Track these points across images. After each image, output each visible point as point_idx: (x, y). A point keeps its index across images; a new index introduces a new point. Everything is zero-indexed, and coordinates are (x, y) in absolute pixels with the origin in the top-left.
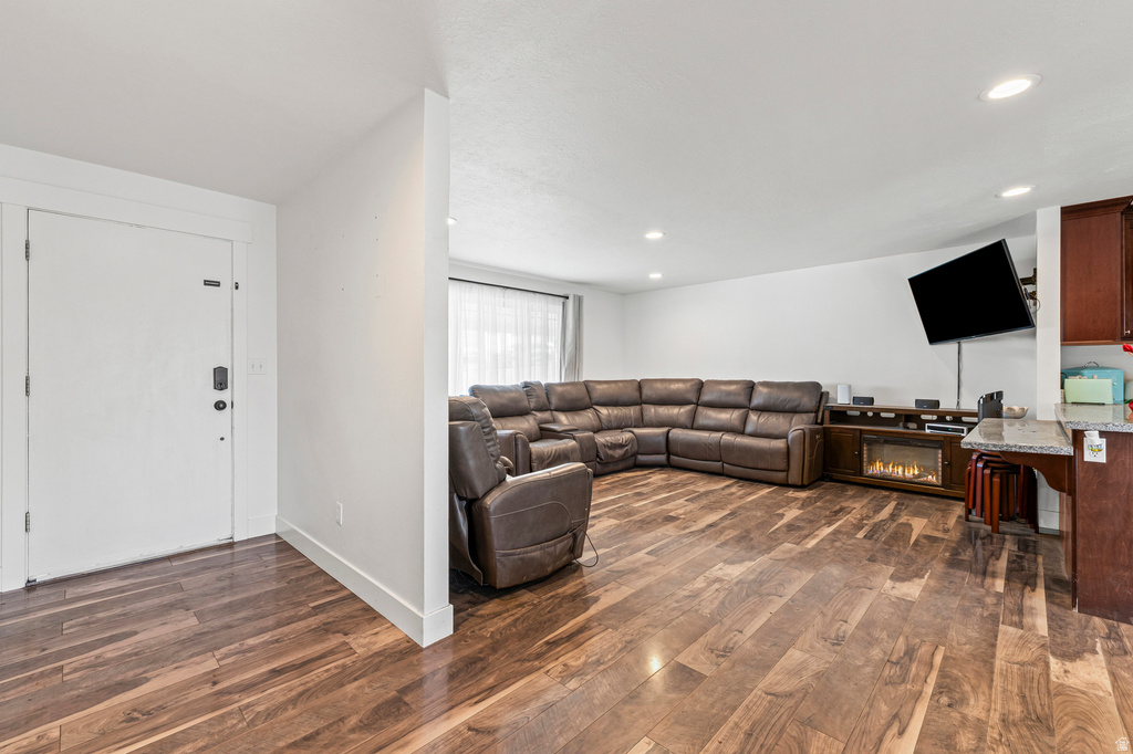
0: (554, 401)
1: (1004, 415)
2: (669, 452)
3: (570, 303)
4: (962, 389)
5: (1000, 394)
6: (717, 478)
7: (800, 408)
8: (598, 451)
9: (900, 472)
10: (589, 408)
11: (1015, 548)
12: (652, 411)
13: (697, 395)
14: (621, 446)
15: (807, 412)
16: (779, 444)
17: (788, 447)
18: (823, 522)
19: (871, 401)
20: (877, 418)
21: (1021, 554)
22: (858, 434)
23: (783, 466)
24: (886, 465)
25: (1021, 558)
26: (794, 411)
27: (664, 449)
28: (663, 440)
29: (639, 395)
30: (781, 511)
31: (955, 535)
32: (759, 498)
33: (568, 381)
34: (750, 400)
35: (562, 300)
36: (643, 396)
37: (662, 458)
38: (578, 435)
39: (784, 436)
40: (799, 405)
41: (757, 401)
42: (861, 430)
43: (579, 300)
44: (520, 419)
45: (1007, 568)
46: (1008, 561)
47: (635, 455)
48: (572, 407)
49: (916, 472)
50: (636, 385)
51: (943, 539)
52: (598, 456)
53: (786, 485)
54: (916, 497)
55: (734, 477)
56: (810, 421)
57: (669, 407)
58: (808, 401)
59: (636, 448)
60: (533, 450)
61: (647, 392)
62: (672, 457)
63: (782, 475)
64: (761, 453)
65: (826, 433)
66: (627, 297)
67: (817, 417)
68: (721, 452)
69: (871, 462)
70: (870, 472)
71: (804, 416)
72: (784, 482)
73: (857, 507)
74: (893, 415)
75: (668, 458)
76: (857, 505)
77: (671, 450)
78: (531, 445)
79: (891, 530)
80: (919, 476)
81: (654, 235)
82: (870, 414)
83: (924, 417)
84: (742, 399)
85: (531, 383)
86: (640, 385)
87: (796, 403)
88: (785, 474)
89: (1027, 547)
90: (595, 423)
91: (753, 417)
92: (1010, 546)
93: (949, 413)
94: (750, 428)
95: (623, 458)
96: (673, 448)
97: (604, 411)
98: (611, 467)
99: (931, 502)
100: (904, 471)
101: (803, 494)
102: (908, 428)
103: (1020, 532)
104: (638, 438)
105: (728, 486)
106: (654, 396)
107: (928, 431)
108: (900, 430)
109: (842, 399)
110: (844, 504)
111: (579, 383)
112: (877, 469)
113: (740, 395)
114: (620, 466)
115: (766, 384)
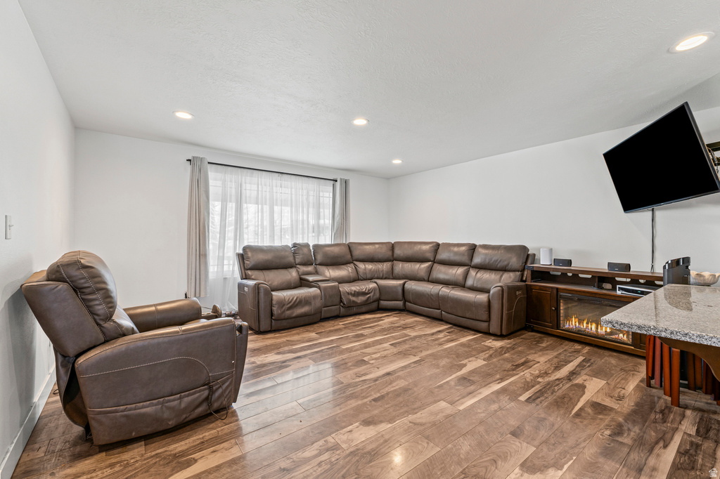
0: (320, 258)
1: (692, 280)
2: (404, 299)
3: (338, 184)
4: (656, 254)
5: (686, 260)
6: (437, 323)
7: (509, 267)
8: (341, 298)
9: (594, 329)
10: (350, 263)
11: (693, 431)
12: (400, 267)
13: (434, 255)
14: (364, 294)
15: (514, 271)
16: (482, 297)
17: (489, 301)
18: (498, 376)
19: (569, 263)
20: (575, 278)
21: (698, 440)
22: (555, 291)
23: (485, 317)
24: (581, 322)
25: (698, 446)
26: (504, 270)
27: (400, 297)
28: (400, 290)
29: (392, 254)
30: (464, 362)
31: (628, 405)
32: (456, 345)
33: (336, 242)
34: (471, 260)
35: (332, 182)
36: (395, 255)
37: (400, 304)
38: (323, 285)
39: (488, 291)
40: (508, 264)
41: (477, 260)
42: (557, 289)
43: (346, 182)
44: (283, 271)
45: (674, 462)
46: (678, 452)
47: (378, 300)
48: (335, 262)
49: (608, 330)
50: (391, 245)
51: (611, 409)
52: (341, 301)
53: (487, 333)
54: (607, 353)
55: (450, 323)
56: (517, 279)
57: (413, 264)
58: (515, 261)
59: (377, 295)
60: (274, 298)
61: (398, 252)
62: (407, 303)
63: (484, 325)
64: (467, 305)
65: (528, 289)
66: (389, 180)
67: (522, 275)
68: (440, 302)
69: (568, 318)
70: (567, 326)
71: (512, 274)
72: (486, 331)
73: (541, 359)
74: (590, 276)
75: (405, 304)
76: (543, 359)
77: (407, 297)
78: (273, 293)
79: (560, 393)
80: (611, 333)
81: (360, 122)
82: (570, 274)
83: (617, 279)
84: (465, 259)
85: (299, 244)
86: (392, 247)
87: (506, 263)
88: (486, 324)
89: (708, 431)
90: (353, 275)
91: (473, 272)
92: (689, 426)
93: (642, 277)
94: (470, 282)
95: (366, 303)
96: (409, 297)
97: (361, 266)
98: (355, 310)
99: (620, 359)
100: (597, 328)
101: (498, 344)
102: (602, 288)
103: (706, 407)
104: (380, 288)
105: (440, 331)
106: (402, 255)
107: (619, 293)
108: (594, 290)
109: (544, 261)
110: (530, 357)
111: (344, 244)
112: (573, 324)
113: (463, 255)
114: (364, 309)
115: (485, 247)
